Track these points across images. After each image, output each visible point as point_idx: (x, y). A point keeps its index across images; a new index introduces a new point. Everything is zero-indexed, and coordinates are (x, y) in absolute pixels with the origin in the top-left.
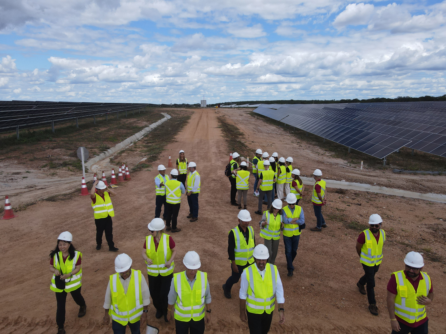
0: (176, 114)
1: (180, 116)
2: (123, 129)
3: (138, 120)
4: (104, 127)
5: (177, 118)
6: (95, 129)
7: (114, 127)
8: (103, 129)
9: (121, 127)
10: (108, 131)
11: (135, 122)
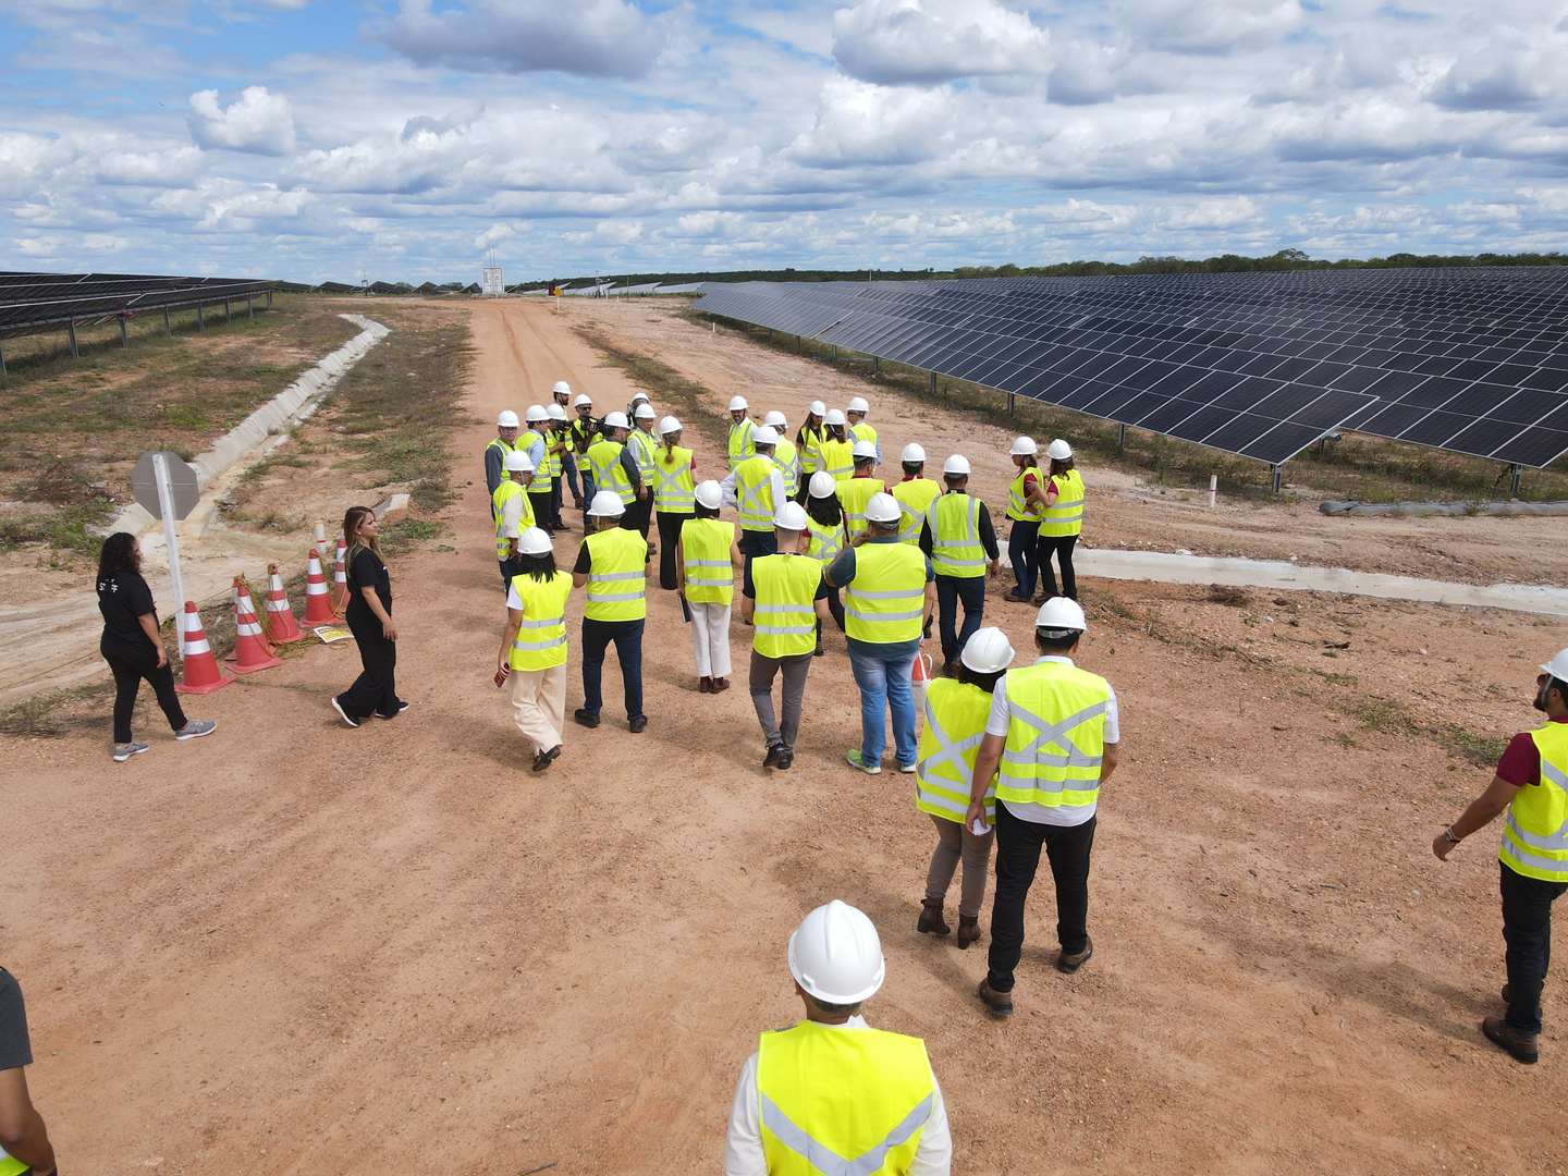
0: (401, 318)
1: (424, 325)
2: (212, 375)
3: (263, 343)
4: (124, 370)
5: (414, 334)
6: (85, 379)
7: (169, 370)
8: (126, 380)
9: (202, 370)
10: (151, 384)
11: (249, 349)
